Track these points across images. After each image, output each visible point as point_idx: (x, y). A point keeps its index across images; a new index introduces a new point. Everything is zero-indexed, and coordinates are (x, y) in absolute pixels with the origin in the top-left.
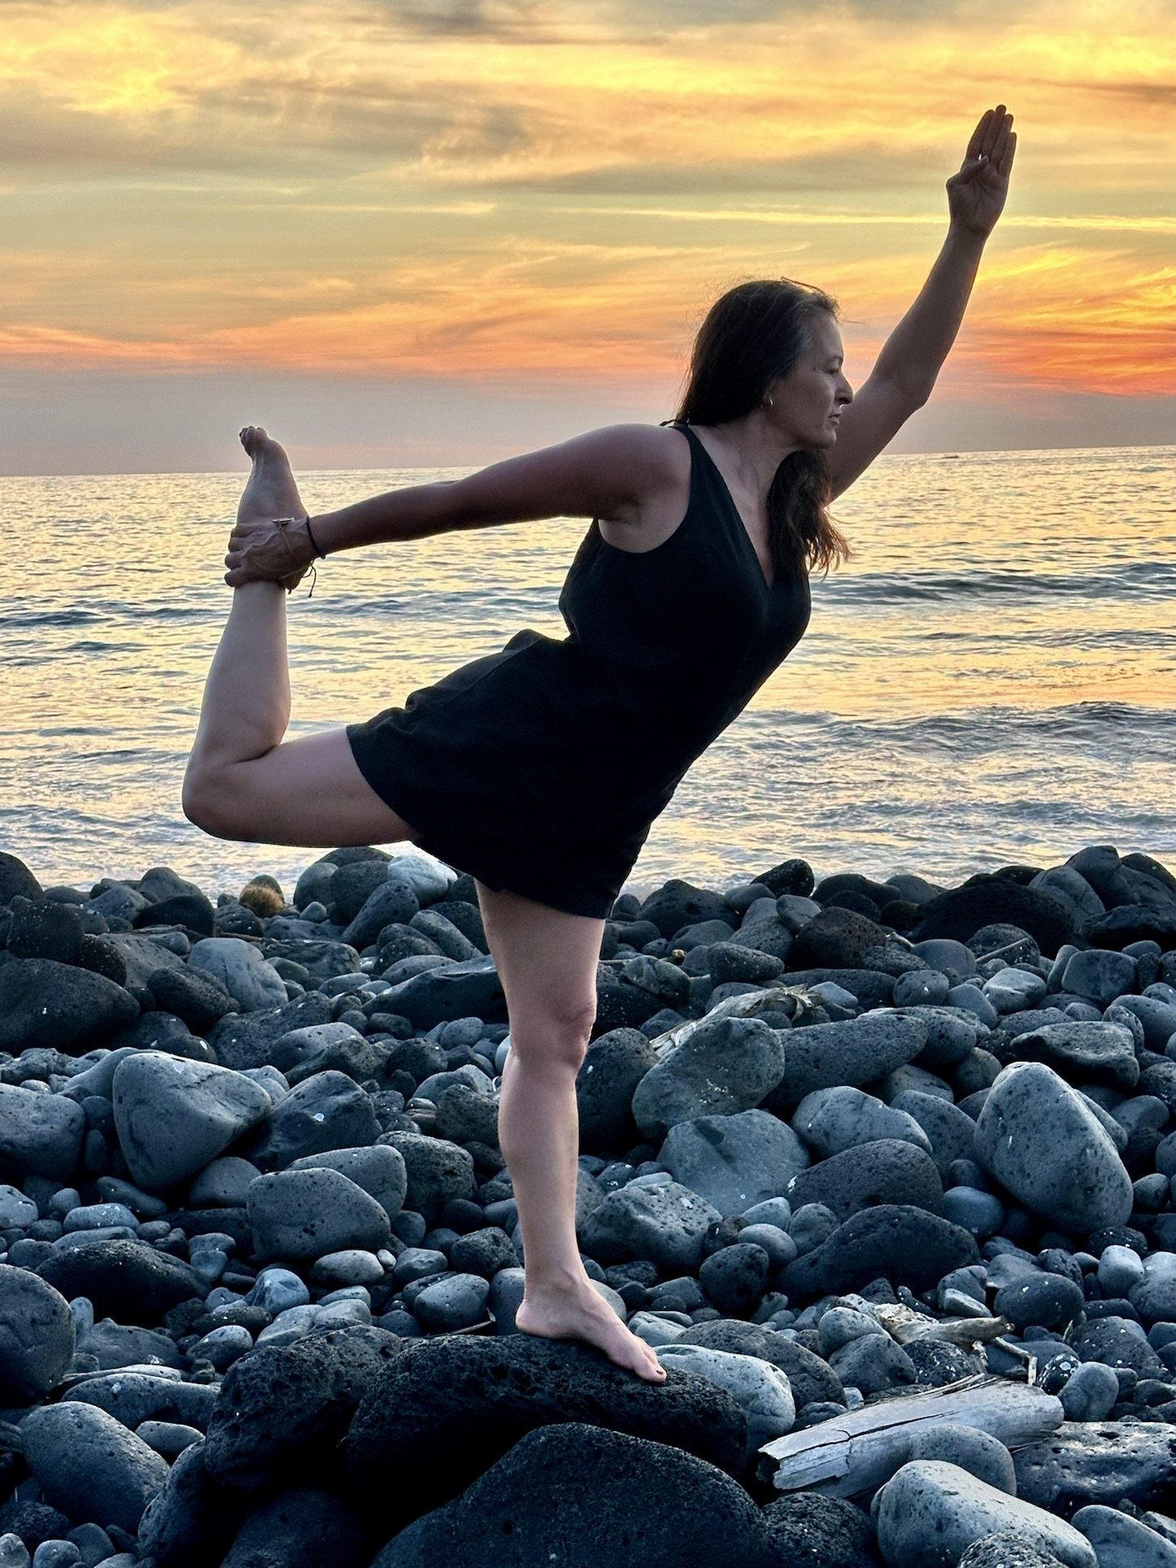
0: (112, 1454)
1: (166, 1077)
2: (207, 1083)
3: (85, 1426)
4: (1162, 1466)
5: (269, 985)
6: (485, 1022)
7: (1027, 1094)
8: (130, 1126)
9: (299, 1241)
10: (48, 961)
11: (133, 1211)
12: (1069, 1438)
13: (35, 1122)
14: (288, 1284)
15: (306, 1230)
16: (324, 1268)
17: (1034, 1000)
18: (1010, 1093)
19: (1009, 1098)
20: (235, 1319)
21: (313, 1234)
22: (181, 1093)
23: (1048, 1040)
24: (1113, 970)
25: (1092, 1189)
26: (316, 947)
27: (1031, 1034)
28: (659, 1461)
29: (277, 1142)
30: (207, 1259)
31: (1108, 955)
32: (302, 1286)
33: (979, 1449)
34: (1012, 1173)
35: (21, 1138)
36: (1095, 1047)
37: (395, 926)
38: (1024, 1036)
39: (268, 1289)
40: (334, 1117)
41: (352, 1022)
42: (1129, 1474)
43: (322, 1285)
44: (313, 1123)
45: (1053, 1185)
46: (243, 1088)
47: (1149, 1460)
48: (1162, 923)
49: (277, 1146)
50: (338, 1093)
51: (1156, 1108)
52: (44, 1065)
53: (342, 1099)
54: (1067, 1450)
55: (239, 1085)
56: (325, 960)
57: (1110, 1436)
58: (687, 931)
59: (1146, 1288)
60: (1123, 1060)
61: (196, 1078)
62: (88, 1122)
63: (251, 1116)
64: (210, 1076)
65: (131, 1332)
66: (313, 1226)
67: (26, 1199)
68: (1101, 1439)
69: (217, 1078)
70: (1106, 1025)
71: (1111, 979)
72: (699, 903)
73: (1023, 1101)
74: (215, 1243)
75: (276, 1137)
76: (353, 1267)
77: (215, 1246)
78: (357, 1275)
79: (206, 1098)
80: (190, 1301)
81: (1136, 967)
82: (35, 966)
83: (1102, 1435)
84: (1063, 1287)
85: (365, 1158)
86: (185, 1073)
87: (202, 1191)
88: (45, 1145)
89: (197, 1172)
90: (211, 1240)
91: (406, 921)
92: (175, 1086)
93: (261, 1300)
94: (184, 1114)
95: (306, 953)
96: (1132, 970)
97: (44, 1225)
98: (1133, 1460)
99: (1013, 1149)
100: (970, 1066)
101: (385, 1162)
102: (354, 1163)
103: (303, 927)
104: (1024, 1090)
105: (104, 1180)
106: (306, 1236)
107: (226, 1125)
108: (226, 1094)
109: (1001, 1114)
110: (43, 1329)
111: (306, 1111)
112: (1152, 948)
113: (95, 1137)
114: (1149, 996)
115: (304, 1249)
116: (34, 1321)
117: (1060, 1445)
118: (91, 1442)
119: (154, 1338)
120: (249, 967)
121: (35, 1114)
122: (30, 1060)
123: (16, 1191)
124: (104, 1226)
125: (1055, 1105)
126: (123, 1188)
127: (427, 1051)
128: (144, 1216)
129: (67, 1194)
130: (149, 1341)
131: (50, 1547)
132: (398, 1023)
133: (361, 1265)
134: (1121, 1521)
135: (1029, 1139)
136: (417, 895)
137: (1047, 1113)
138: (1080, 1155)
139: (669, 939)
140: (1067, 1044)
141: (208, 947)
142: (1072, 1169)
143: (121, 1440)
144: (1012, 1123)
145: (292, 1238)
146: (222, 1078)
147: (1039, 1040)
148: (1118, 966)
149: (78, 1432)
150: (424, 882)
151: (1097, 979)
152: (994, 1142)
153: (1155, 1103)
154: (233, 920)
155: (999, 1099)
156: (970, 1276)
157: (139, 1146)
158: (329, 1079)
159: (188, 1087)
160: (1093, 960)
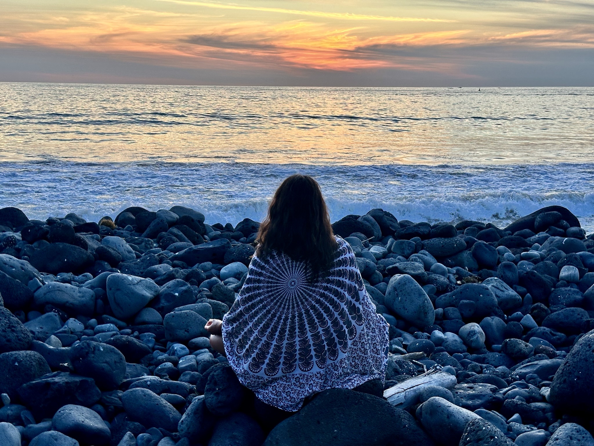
0: (157, 404)
1: (126, 281)
2: (140, 283)
3: (147, 396)
4: (491, 396)
5: (130, 252)
6: (213, 263)
7: (405, 284)
8: (115, 298)
9: (184, 334)
10: (65, 244)
11: (116, 326)
12: (459, 389)
13: (79, 297)
14: (182, 348)
15: (186, 331)
16: (194, 343)
17: (385, 256)
18: (399, 284)
19: (399, 285)
20: (168, 360)
21: (188, 332)
22: (132, 287)
23: (399, 267)
24: (409, 246)
25: (426, 313)
26: (140, 240)
27: (393, 266)
28: (369, 399)
29: (163, 303)
30: (149, 341)
31: (407, 242)
32: (187, 349)
33: (445, 393)
34: (400, 309)
35: (75, 302)
36: (414, 270)
37: (163, 233)
38: (391, 266)
39: (176, 350)
40: (182, 294)
41: (168, 263)
42: (481, 399)
43: (194, 348)
44: (175, 296)
45: (415, 312)
46: (151, 285)
47: (487, 394)
48: (421, 232)
49: (163, 304)
50: (182, 286)
51: (433, 288)
52: (69, 278)
53: (184, 288)
54: (460, 392)
55: (150, 284)
56: (143, 244)
57: (471, 388)
58: (254, 235)
59: (448, 343)
60: (423, 274)
61: (136, 282)
62: (97, 297)
63: (155, 294)
64: (140, 281)
65: (134, 365)
66: (188, 329)
67: (80, 323)
68: (469, 389)
69: (142, 282)
70: (415, 263)
71: (408, 249)
72: (256, 226)
73: (404, 286)
74: (149, 336)
75: (163, 301)
76: (203, 342)
77: (149, 337)
78: (205, 345)
79: (140, 288)
80: (149, 355)
81: (415, 245)
82: (61, 245)
83: (468, 387)
84: (429, 343)
85: (200, 307)
86: (133, 279)
87: (139, 319)
88: (84, 304)
89: (138, 313)
90: (148, 335)
91: (166, 231)
92: (130, 284)
93: (174, 354)
94: (134, 294)
95: (136, 241)
96: (414, 246)
97: (88, 331)
98: (481, 395)
99: (401, 301)
100: (375, 276)
101: (206, 307)
102: (197, 309)
103: (128, 233)
104: (404, 283)
105: (105, 316)
106: (186, 333)
107: (148, 297)
108: (146, 287)
109: (396, 290)
110: (118, 364)
111: (172, 292)
112: (419, 239)
113: (100, 301)
114: (421, 254)
115: (185, 337)
116: (115, 362)
117: (458, 391)
118: (150, 401)
119: (141, 367)
120: (123, 246)
121: (79, 294)
122: (64, 277)
123: (76, 320)
124: (108, 331)
125: (414, 287)
126: (112, 319)
127: (200, 273)
128: (120, 328)
129: (93, 321)
130: (140, 368)
131: (143, 436)
132: (183, 264)
133: (206, 342)
134: (489, 413)
135: (406, 298)
136: (167, 223)
137: (412, 290)
138: (423, 303)
139: (247, 237)
140: (405, 269)
141: (108, 239)
142: (421, 307)
143: (159, 400)
144: (401, 293)
145: (181, 333)
146: (144, 282)
147: (396, 267)
148: (411, 245)
149: (145, 397)
150: (169, 218)
151: (404, 249)
152: (394, 299)
153: (433, 287)
154: (104, 231)
155: (395, 286)
156: (398, 341)
157: (118, 304)
158: (178, 281)
159: (134, 285)
160: (402, 243)
